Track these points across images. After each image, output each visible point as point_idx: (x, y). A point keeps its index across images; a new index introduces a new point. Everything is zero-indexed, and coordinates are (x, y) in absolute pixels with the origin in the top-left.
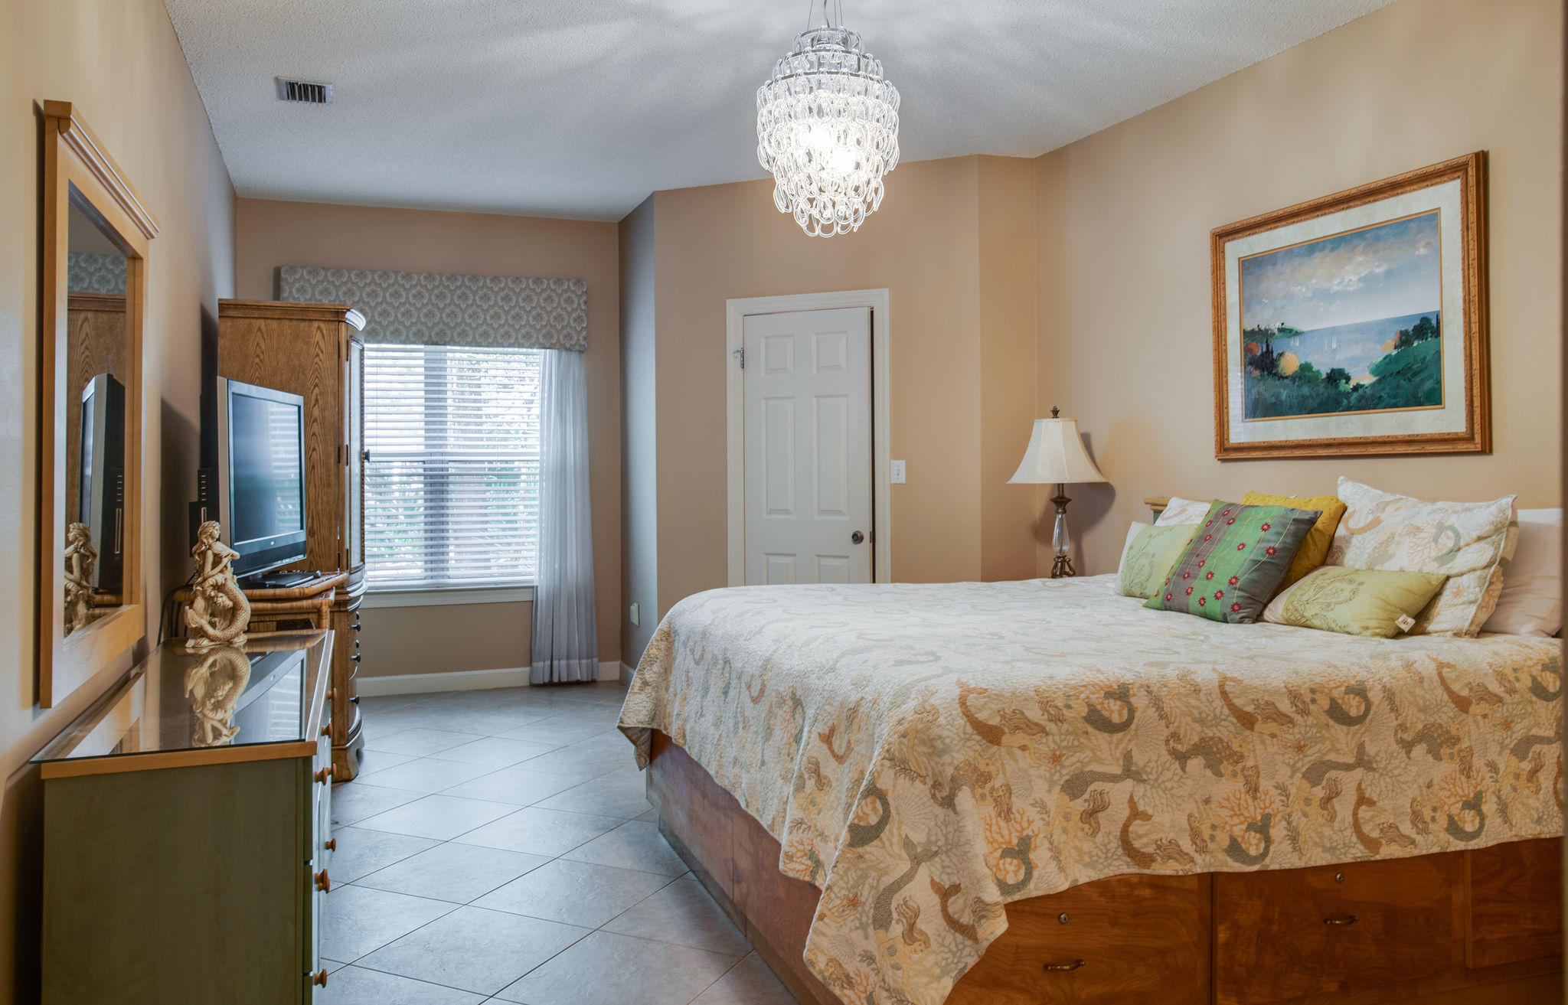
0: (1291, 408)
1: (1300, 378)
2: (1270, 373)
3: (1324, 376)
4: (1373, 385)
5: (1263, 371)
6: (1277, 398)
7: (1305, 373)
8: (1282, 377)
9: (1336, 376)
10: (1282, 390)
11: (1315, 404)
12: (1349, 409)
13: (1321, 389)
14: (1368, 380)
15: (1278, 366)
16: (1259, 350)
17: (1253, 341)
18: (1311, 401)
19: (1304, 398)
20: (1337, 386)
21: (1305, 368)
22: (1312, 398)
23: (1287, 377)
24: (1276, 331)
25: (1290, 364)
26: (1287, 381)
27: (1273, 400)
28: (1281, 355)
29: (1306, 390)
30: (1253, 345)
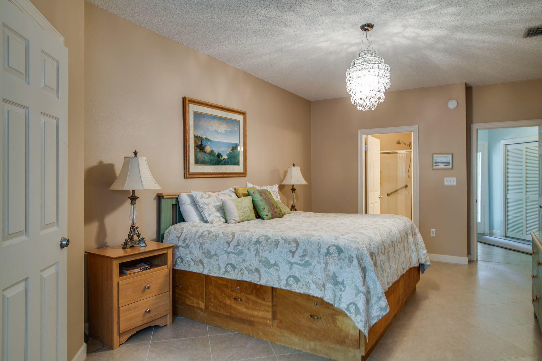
0: (208, 163)
1: (211, 154)
2: (202, 151)
3: (217, 155)
4: (227, 159)
5: (200, 150)
6: (204, 159)
7: (212, 153)
8: (206, 153)
9: (219, 155)
10: (206, 157)
11: (214, 162)
12: (222, 164)
13: (216, 158)
14: (226, 157)
15: (205, 149)
16: (199, 143)
17: (198, 139)
18: (213, 161)
19: (212, 160)
20: (220, 158)
21: (212, 151)
22: (214, 160)
23: (207, 153)
24: (204, 138)
25: (208, 149)
26: (207, 154)
27: (203, 159)
28: (206, 146)
29: (212, 158)
30: (197, 141)
